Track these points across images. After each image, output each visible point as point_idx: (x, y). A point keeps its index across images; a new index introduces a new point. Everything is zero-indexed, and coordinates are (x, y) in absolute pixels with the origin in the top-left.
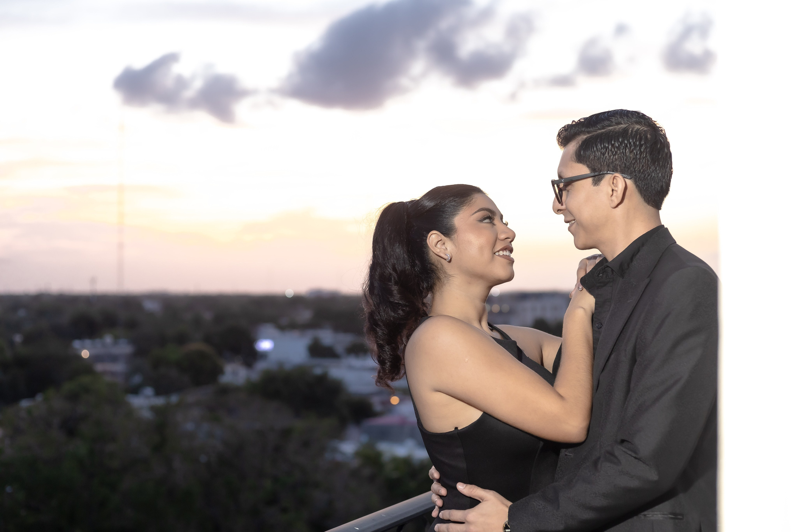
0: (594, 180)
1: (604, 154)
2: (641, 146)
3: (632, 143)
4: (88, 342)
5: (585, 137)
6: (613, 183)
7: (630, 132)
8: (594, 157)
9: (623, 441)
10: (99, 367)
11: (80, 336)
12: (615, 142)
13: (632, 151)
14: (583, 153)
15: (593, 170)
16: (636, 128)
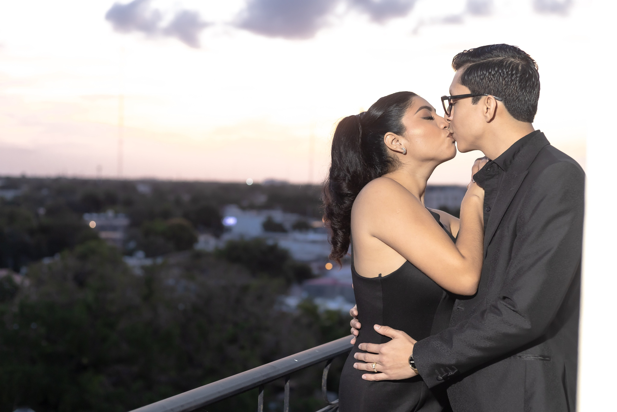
0: (473, 99)
1: (482, 80)
2: (512, 75)
3: (505, 72)
4: (95, 215)
5: (471, 64)
6: (487, 102)
7: (505, 64)
8: (475, 81)
9: (504, 298)
10: (104, 235)
11: (89, 210)
12: (491, 71)
13: (505, 79)
14: (467, 78)
15: (473, 91)
16: (510, 61)
